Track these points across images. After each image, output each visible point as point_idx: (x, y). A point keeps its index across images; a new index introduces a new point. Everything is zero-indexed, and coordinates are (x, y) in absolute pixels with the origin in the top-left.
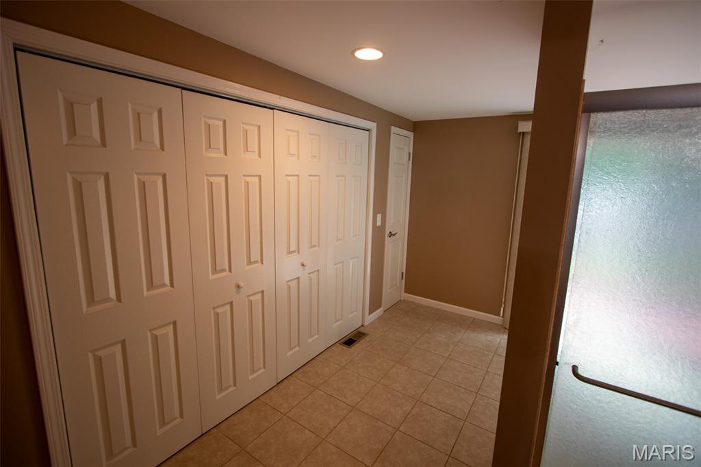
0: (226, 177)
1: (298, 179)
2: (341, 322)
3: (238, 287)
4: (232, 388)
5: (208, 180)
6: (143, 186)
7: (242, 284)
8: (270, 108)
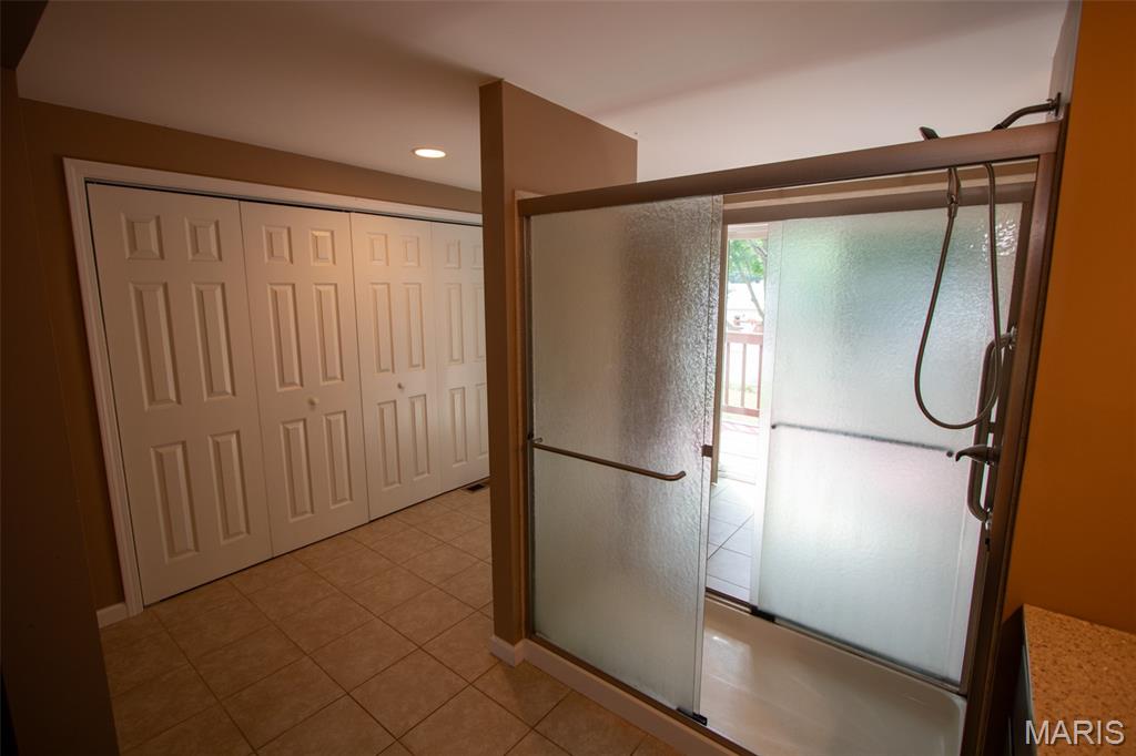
0: (293, 286)
1: (389, 288)
2: (464, 463)
3: (312, 403)
4: (309, 515)
5: (272, 289)
6: (201, 294)
7: (316, 400)
8: (346, 211)
